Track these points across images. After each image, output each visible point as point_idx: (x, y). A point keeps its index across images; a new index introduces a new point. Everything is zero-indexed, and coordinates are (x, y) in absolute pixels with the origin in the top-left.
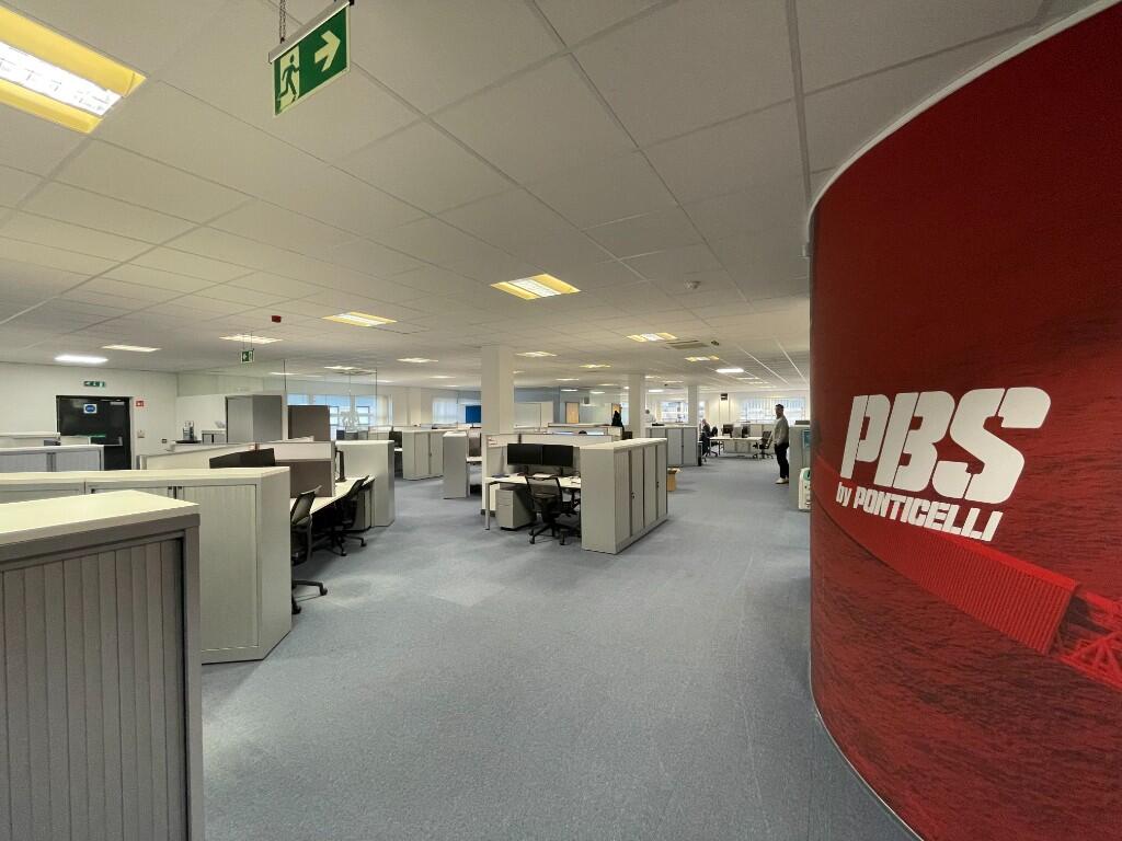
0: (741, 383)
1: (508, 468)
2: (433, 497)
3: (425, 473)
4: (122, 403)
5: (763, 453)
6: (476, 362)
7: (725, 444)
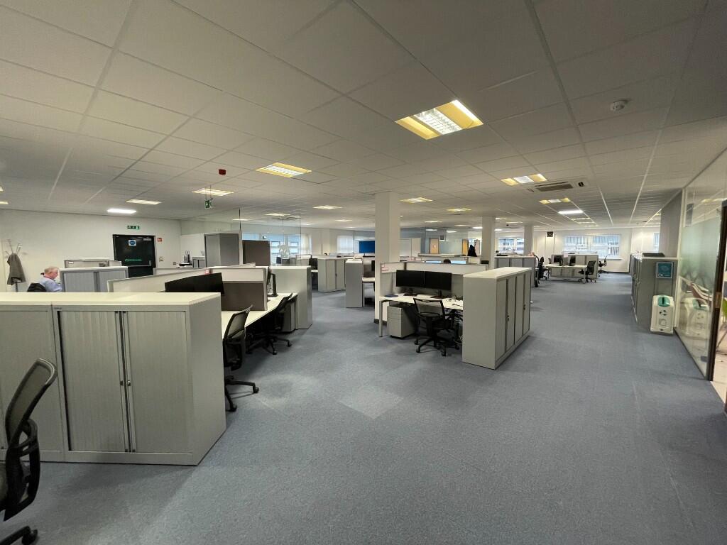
0: (573, 223)
1: (396, 289)
2: (339, 306)
3: (333, 288)
4: (150, 240)
5: (587, 278)
7: (554, 272)
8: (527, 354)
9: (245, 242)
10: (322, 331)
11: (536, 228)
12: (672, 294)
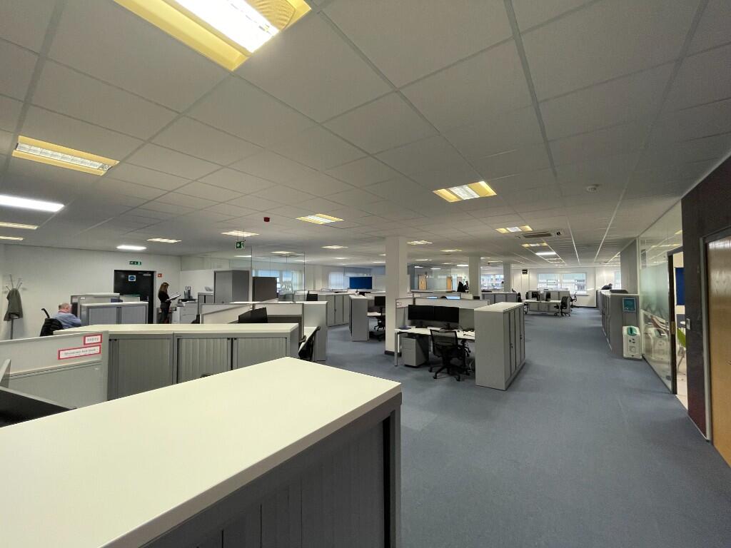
0: (547, 263)
1: (407, 322)
2: (345, 340)
3: (332, 323)
4: (150, 275)
5: (562, 313)
7: (531, 305)
8: (527, 379)
9: (255, 279)
11: (513, 266)
12: (638, 325)
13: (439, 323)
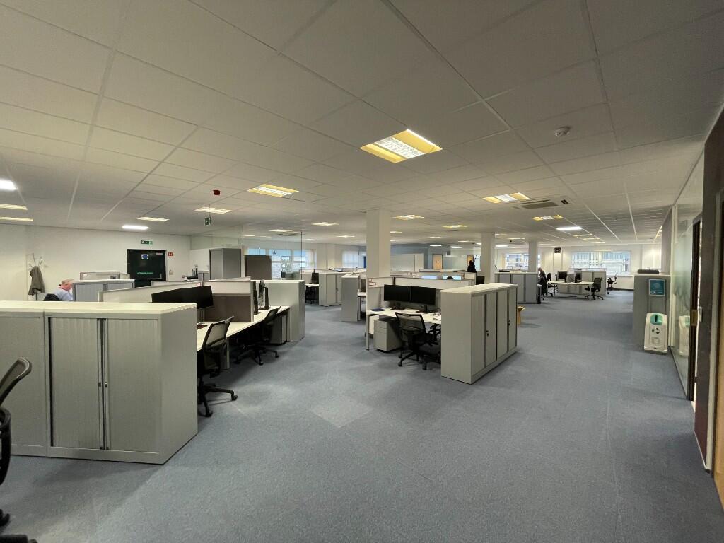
0: (577, 239)
1: (384, 303)
2: (335, 320)
3: (333, 302)
4: (161, 254)
5: (593, 295)
6: (362, 225)
7: (559, 287)
8: (510, 370)
9: (247, 257)
10: (312, 343)
11: (541, 244)
12: (666, 312)
13: (417, 305)
